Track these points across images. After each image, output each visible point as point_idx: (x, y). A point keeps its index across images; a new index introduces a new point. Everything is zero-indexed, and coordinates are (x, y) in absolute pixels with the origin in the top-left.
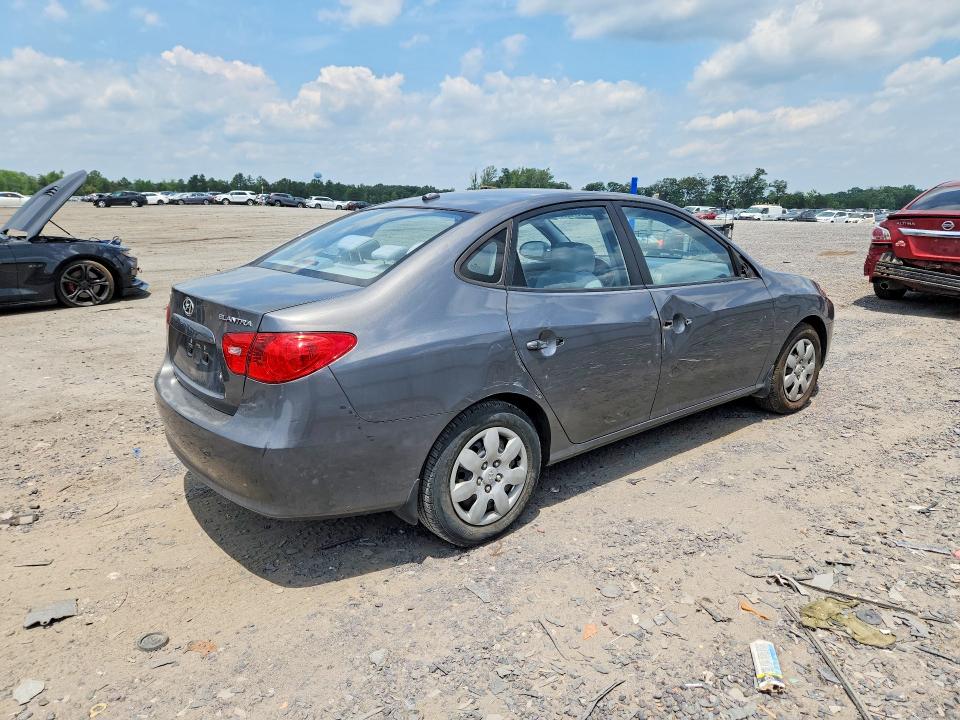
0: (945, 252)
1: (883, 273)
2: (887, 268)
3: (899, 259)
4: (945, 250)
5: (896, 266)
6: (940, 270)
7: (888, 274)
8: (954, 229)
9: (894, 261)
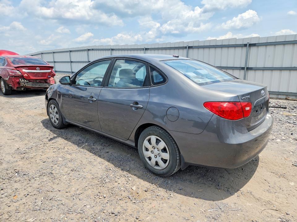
0: (39, 77)
1: (24, 85)
2: (25, 83)
3: (26, 80)
4: (38, 76)
5: (27, 83)
6: (39, 82)
7: (25, 85)
8: (40, 70)
9: (25, 81)
